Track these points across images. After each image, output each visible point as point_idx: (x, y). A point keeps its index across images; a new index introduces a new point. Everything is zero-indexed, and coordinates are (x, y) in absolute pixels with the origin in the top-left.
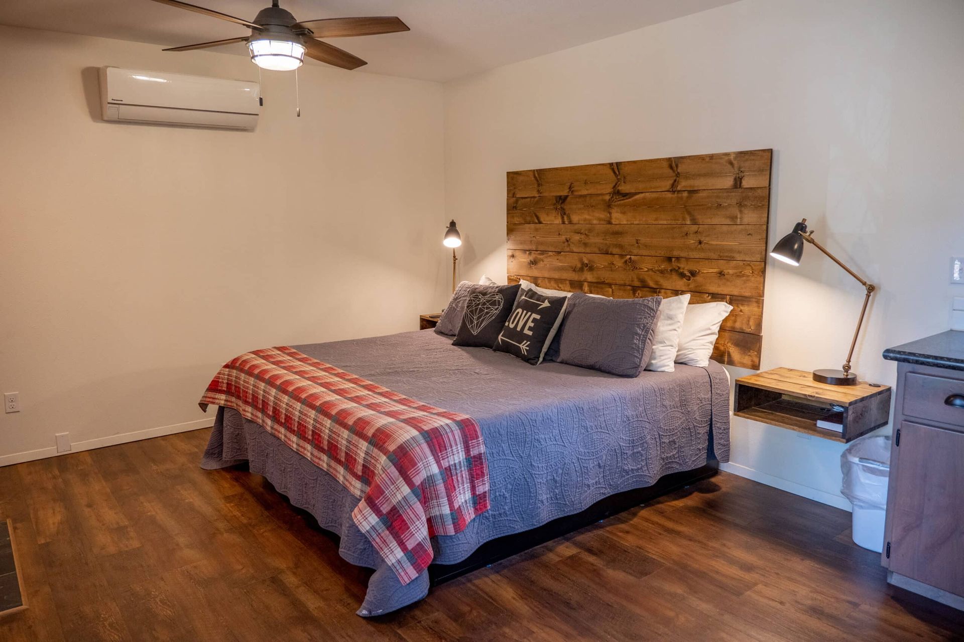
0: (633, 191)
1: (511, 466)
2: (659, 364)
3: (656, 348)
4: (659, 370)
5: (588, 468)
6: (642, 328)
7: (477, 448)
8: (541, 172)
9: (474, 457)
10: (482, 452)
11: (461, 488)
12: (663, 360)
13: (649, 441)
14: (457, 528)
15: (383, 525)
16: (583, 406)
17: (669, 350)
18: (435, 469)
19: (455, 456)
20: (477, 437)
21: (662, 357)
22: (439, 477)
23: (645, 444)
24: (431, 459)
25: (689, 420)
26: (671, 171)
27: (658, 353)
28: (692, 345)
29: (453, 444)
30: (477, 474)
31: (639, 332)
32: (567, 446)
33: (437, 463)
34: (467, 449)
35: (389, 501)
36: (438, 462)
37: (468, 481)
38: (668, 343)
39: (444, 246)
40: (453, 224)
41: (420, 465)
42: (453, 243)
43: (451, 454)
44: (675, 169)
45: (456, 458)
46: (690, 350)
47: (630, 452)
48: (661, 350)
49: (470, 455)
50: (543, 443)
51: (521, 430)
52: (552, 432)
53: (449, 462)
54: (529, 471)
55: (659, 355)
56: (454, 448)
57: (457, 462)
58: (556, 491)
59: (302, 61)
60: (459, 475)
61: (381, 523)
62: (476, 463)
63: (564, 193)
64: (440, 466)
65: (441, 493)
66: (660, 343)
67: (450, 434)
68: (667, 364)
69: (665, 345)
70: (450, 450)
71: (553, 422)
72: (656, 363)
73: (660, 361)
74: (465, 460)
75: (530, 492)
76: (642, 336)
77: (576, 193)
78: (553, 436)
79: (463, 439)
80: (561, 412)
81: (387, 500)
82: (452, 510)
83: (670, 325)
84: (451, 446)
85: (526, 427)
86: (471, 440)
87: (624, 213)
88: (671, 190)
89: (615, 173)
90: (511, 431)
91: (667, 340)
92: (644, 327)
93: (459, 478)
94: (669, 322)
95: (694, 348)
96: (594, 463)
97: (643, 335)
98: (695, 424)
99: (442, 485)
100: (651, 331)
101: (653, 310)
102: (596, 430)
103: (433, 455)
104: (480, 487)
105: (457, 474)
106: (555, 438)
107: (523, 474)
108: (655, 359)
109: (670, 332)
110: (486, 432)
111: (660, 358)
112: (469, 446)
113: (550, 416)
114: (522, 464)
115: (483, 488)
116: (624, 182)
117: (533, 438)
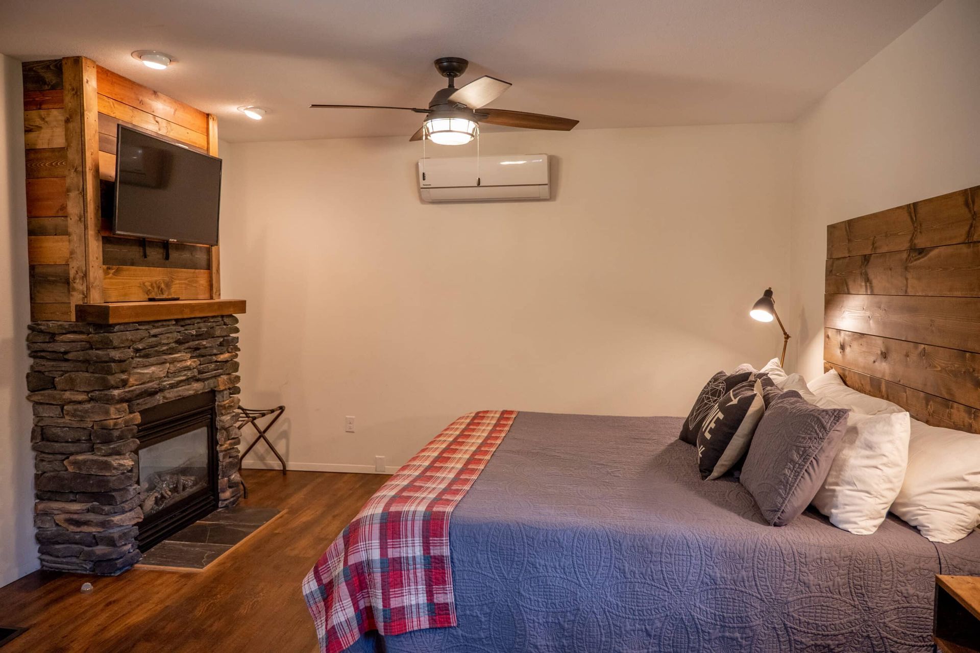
0: (928, 245)
1: (487, 584)
2: (842, 516)
3: (840, 491)
4: (840, 526)
5: (623, 630)
6: (801, 453)
7: (439, 547)
8: (850, 223)
9: (435, 557)
10: (445, 555)
11: (413, 587)
12: (847, 512)
13: (760, 630)
14: (387, 630)
15: (320, 595)
16: (621, 541)
17: (861, 499)
18: (376, 555)
19: (409, 548)
20: (442, 536)
21: (846, 507)
22: (378, 565)
23: (748, 631)
24: (376, 542)
25: (870, 623)
26: (967, 210)
27: (841, 499)
28: (923, 500)
29: (409, 534)
30: (436, 579)
31: (796, 457)
32: (583, 586)
33: (381, 548)
34: (426, 546)
35: (330, 572)
36: (383, 548)
37: (424, 582)
38: (860, 486)
39: (750, 318)
40: (769, 293)
41: (361, 545)
42: (762, 316)
43: (404, 545)
44: (972, 205)
45: (410, 550)
46: (921, 508)
47: (716, 633)
48: (847, 496)
49: (430, 553)
50: (541, 570)
51: (507, 544)
52: (559, 561)
53: (400, 552)
54: (515, 600)
55: (843, 502)
56: (410, 539)
57: (410, 555)
58: (564, 641)
59: (472, 135)
60: (412, 571)
61: (318, 592)
62: (437, 565)
63: (867, 252)
64: (384, 552)
65: (377, 583)
66: (849, 483)
67: (409, 523)
68: (853, 520)
69: (855, 488)
70: (404, 540)
71: (563, 548)
72: (837, 514)
73: (843, 513)
74: (423, 558)
75: (516, 627)
76: (797, 465)
77: (878, 251)
78: (560, 566)
79: (423, 532)
80: (581, 538)
81: (328, 571)
82: (386, 607)
83: (868, 457)
84: (406, 537)
85: (516, 543)
86: (434, 537)
87: (919, 279)
88: (967, 241)
89: (912, 218)
90: (493, 541)
91: (860, 481)
92: (804, 452)
93: (411, 576)
94: (868, 453)
95: (928, 506)
96: (634, 625)
97: (799, 464)
98: (884, 634)
99: (379, 574)
100: (812, 459)
101: (824, 428)
102: (643, 581)
103: (381, 539)
104: (440, 595)
105: (408, 570)
106: (564, 569)
107: (506, 601)
108: (836, 507)
109: (866, 469)
110: (458, 533)
111: (844, 508)
112: (430, 543)
113: (558, 539)
114: (506, 588)
115: (446, 597)
116: (921, 232)
117: (526, 559)
